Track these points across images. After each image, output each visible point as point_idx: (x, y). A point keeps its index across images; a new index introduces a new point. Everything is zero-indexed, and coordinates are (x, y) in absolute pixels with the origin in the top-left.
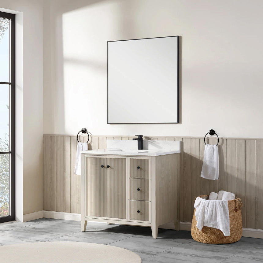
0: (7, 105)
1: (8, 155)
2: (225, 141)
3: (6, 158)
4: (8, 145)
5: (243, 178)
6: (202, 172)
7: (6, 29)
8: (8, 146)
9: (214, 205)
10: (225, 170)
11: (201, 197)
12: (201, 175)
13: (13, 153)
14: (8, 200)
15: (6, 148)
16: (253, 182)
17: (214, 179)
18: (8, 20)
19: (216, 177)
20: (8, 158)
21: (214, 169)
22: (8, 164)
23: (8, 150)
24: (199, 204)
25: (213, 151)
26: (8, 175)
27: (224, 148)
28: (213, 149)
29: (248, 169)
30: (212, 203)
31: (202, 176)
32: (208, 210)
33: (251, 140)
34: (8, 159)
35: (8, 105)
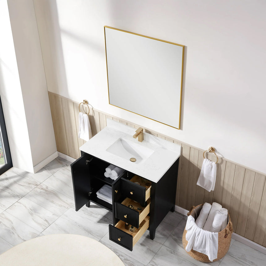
2: (224, 162)
5: (238, 197)
6: (198, 181)
9: (204, 236)
10: (222, 184)
16: (247, 204)
17: (210, 191)
19: (211, 188)
21: (210, 183)
24: (191, 229)
25: (211, 168)
27: (223, 167)
28: (211, 166)
29: (244, 192)
30: (202, 235)
31: (198, 184)
32: (198, 239)
33: (251, 171)
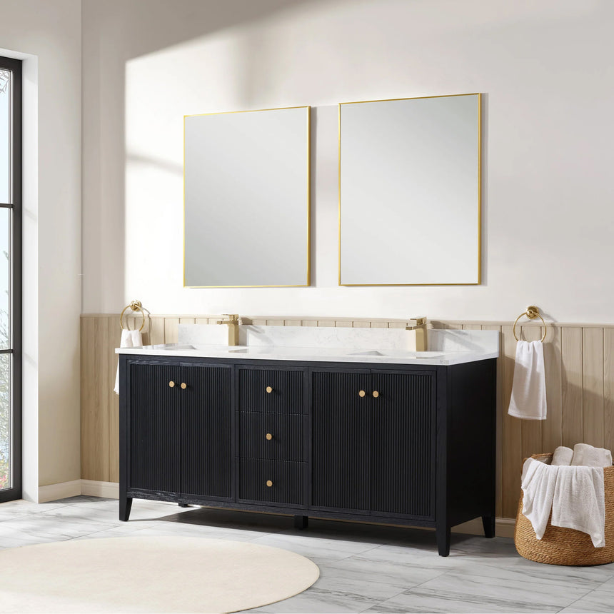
0: (4, 252)
1: (6, 356)
3: (3, 362)
4: (7, 335)
7: (2, 90)
8: (6, 337)
11: (535, 458)
12: (509, 410)
13: (17, 352)
14: (6, 455)
15: (3, 342)
17: (541, 419)
18: (6, 73)
20: (6, 363)
22: (7, 376)
23: (6, 346)
26: (7, 398)
34: (7, 365)
35: (7, 252)
